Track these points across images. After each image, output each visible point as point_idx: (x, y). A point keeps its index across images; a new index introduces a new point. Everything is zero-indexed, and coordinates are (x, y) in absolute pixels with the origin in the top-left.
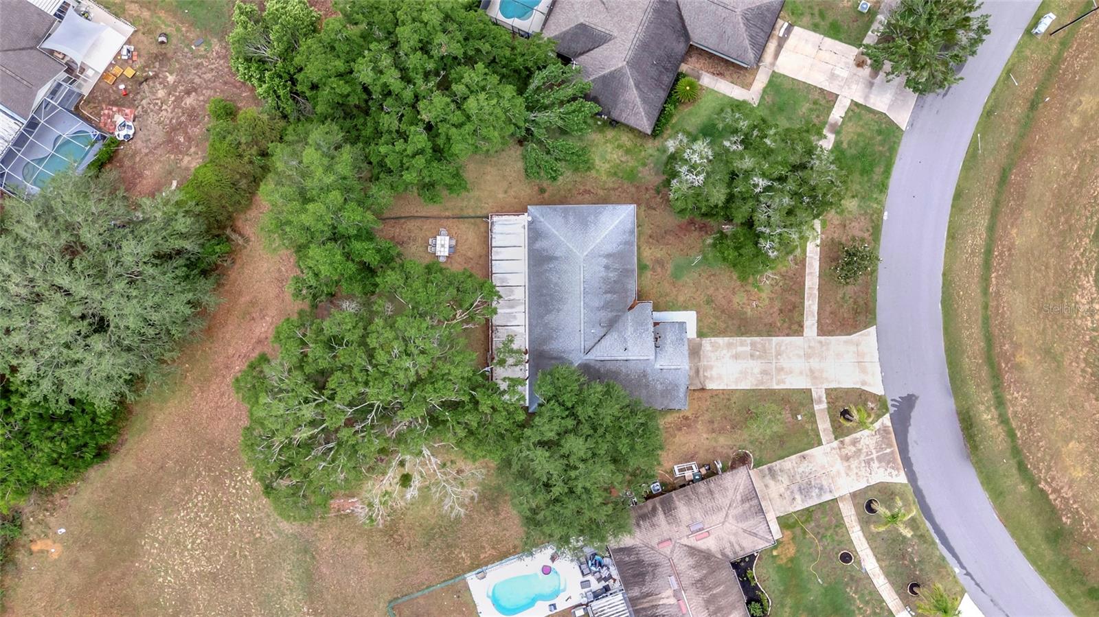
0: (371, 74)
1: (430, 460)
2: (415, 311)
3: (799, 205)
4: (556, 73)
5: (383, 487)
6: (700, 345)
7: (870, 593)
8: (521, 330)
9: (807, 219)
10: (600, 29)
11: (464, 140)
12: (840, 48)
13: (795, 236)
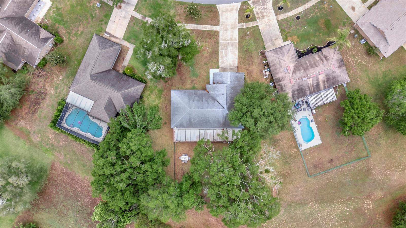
0: (122, 184)
1: (260, 163)
2: (208, 168)
3: (172, 31)
4: (123, 118)
5: (269, 179)
6: (222, 68)
7: (311, 10)
8: (215, 131)
9: (177, 28)
10: (106, 102)
11: (147, 151)
12: (114, 14)
13: (183, 33)
